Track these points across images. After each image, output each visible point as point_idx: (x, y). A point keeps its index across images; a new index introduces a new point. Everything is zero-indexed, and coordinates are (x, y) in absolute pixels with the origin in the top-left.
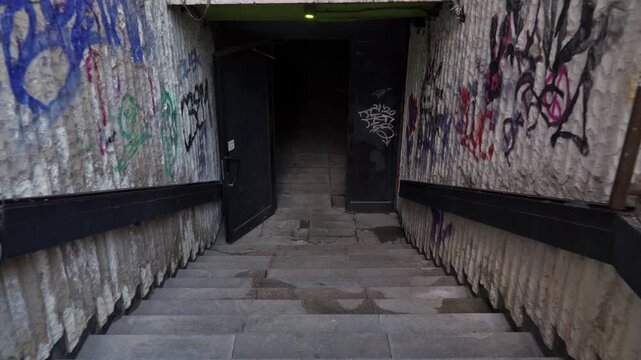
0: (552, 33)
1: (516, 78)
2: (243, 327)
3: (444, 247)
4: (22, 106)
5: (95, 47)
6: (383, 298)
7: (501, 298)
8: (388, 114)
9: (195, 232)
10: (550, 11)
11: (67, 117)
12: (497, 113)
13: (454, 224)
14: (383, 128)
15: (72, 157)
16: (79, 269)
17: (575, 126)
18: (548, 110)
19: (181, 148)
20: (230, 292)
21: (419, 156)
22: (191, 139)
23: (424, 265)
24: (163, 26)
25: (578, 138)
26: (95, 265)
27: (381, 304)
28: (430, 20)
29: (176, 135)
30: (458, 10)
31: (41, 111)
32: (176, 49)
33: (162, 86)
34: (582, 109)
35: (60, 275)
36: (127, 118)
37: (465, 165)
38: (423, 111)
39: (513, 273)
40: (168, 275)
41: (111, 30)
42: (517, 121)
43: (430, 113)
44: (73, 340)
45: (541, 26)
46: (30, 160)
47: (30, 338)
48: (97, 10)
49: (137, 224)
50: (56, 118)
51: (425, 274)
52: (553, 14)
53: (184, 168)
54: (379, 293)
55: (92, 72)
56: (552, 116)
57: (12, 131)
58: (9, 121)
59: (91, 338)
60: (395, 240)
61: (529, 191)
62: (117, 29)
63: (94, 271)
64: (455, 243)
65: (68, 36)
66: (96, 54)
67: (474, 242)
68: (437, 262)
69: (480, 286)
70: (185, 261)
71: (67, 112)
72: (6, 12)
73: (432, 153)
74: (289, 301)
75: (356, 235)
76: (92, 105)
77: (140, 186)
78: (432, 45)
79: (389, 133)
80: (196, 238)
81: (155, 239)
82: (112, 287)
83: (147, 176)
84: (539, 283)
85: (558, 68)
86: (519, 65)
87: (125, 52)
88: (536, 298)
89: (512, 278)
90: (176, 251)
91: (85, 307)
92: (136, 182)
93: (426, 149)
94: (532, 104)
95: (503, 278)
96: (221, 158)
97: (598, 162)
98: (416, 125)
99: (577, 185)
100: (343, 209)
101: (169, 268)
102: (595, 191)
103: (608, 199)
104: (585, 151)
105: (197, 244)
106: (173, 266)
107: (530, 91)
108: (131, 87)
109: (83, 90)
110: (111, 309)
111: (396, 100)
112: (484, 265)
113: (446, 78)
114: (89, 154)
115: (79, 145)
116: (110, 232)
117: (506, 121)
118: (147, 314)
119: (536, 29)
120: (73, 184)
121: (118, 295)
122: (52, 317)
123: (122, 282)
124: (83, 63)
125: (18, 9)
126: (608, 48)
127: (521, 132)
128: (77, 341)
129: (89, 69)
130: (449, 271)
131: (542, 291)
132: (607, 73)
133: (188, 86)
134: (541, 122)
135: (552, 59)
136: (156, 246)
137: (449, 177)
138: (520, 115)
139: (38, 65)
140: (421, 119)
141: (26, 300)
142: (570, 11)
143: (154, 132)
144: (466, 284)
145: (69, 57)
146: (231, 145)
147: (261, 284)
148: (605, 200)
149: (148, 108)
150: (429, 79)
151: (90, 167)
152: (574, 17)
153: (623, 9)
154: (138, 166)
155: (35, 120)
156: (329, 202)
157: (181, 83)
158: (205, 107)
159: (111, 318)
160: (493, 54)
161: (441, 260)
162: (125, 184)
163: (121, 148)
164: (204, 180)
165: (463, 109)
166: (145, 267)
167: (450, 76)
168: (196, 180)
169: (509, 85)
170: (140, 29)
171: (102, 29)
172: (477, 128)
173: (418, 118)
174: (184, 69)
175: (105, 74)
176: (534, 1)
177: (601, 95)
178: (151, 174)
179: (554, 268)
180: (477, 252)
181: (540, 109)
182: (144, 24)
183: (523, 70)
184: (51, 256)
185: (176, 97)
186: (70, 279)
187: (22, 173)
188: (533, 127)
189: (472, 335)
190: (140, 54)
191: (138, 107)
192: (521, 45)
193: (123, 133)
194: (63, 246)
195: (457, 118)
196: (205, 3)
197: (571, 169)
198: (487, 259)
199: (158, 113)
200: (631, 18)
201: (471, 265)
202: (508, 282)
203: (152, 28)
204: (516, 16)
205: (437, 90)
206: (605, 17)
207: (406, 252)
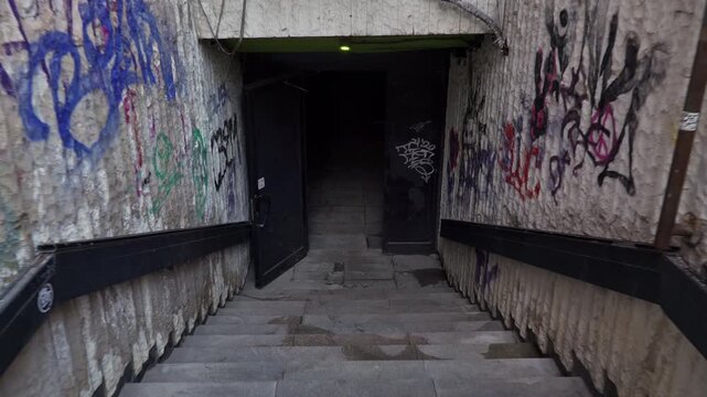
0: (597, 71)
1: (562, 115)
2: (283, 373)
3: (489, 290)
4: (68, 150)
5: (132, 87)
6: (426, 343)
7: (550, 342)
8: (428, 149)
9: (224, 275)
10: (594, 49)
11: (107, 160)
12: (543, 151)
13: (499, 267)
14: (422, 163)
15: (112, 199)
16: (118, 314)
17: (621, 165)
18: (595, 149)
19: (211, 188)
20: (264, 339)
21: (461, 194)
22: (221, 177)
23: (468, 310)
24: (194, 61)
25: (625, 178)
26: (131, 311)
27: (425, 350)
28: (471, 50)
29: (206, 174)
30: (501, 42)
31: (84, 154)
32: (206, 82)
33: (194, 124)
34: (628, 150)
35: (100, 321)
36: (161, 158)
37: (510, 204)
38: (466, 146)
39: (562, 315)
40: (198, 322)
41: (146, 68)
42: (563, 159)
43: (473, 149)
44: (112, 388)
45: (586, 64)
46: (75, 204)
47: (73, 384)
48: (134, 49)
49: (171, 268)
50: (98, 160)
51: (470, 319)
52: (598, 53)
53: (214, 208)
54: (423, 339)
55: (129, 113)
56: (598, 155)
57: (60, 175)
58: (57, 165)
59: (127, 386)
60: (436, 283)
61: (577, 230)
62: (152, 67)
63: (130, 317)
64: (501, 286)
65: (108, 77)
66: (133, 94)
67: (522, 285)
68: (483, 306)
69: (529, 330)
70: (215, 307)
71: (107, 154)
72: (54, 57)
73: (475, 191)
74: (328, 347)
75: (394, 278)
76: (129, 146)
77: (173, 228)
78: (474, 79)
79: (428, 169)
80: (226, 283)
81: (185, 284)
82: (147, 333)
83: (180, 217)
84: (588, 324)
85: (603, 107)
86: (565, 102)
87: (159, 91)
88: (586, 341)
89: (561, 321)
90: (206, 296)
91: (122, 354)
92: (169, 224)
93: (468, 186)
94: (578, 142)
95: (552, 322)
96: (250, 197)
97: (644, 202)
98: (458, 160)
99: (624, 225)
100: (380, 250)
101: (199, 314)
102: (641, 231)
103: (653, 239)
104: (631, 191)
105: (227, 289)
106: (204, 313)
107: (576, 129)
108: (165, 126)
109: (121, 131)
110: (146, 355)
111: (436, 134)
112: (532, 308)
113: (489, 113)
114: (127, 196)
115: (117, 188)
116: (146, 277)
117: (553, 159)
118: (178, 362)
119: (581, 66)
120: (112, 227)
121: (152, 342)
122: (93, 364)
123: (156, 328)
124: (121, 104)
125: (64, 54)
126: (652, 89)
127: (568, 171)
128: (115, 389)
129: (127, 110)
130: (495, 315)
131: (592, 334)
132: (651, 113)
133: (218, 123)
134: (588, 161)
135: (598, 97)
136: (188, 291)
137: (494, 217)
138: (567, 153)
139: (82, 109)
140: (463, 155)
141: (71, 344)
142: (614, 50)
143: (186, 171)
144: (514, 328)
145: (109, 98)
146: (261, 183)
147: (298, 331)
148: (651, 241)
149: (180, 147)
150: (471, 112)
151: (128, 210)
152: (619, 56)
153: (665, 52)
154: (171, 208)
155: (79, 163)
156: (365, 243)
157: (211, 120)
158: (234, 142)
159: (146, 366)
160: (538, 90)
161: (486, 304)
162: (159, 227)
163: (156, 190)
164: (234, 221)
165: (508, 145)
166: (177, 313)
167: (494, 111)
168: (225, 221)
169: (555, 122)
170: (173, 66)
171: (139, 68)
172: (522, 164)
173: (460, 153)
174: (214, 104)
175: (141, 114)
176: (579, 38)
177: (646, 136)
178: (183, 215)
179: (603, 310)
180: (524, 295)
181: (586, 148)
182: (177, 60)
183: (569, 107)
184: (92, 301)
185: (206, 134)
186: (109, 325)
187: (68, 216)
188: (580, 166)
189: (521, 380)
190: (173, 91)
191: (171, 146)
192: (566, 81)
193: (157, 174)
194: (102, 291)
195: (501, 155)
196: (237, 36)
197: (618, 209)
198: (535, 301)
199: (189, 152)
200: (673, 61)
201: (519, 308)
202: (557, 324)
203: (184, 64)
204: (561, 52)
205: (480, 124)
206: (649, 59)
207: (449, 296)
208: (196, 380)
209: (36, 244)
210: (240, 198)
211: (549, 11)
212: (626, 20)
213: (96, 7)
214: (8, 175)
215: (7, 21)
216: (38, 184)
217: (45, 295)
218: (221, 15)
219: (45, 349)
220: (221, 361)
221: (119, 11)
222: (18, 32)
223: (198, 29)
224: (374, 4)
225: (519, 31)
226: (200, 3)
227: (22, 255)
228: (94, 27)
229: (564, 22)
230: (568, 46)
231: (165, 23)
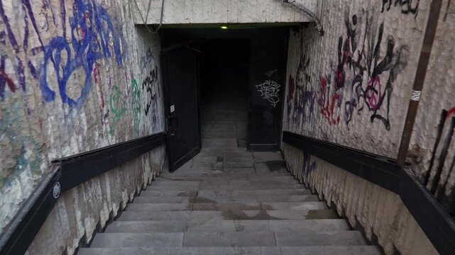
0: (372, 55)
1: (352, 77)
2: (187, 228)
3: (311, 176)
4: (65, 104)
5: (98, 61)
6: (272, 209)
7: (344, 210)
8: (275, 87)
9: (150, 166)
10: (371, 42)
11: (85, 106)
12: (342, 97)
13: (317, 163)
14: (272, 96)
15: (89, 129)
16: (92, 194)
17: (383, 112)
18: (369, 100)
19: (143, 113)
20: (176, 206)
21: (295, 116)
22: (148, 106)
23: (298, 187)
24: (132, 38)
25: (385, 120)
26: (100, 192)
27: (271, 213)
28: (302, 28)
29: (140, 107)
30: (319, 28)
31: (73, 105)
32: (139, 51)
33: (132, 77)
34: (387, 104)
35: (83, 198)
36: (114, 100)
37: (323, 126)
38: (298, 87)
39: (350, 196)
40: (136, 195)
41: (106, 48)
42: (352, 104)
43: (302, 90)
44: (89, 236)
45: (366, 49)
46: (69, 134)
47: (70, 236)
48: (99, 38)
50: (81, 108)
51: (299, 194)
52: (373, 44)
53: (144, 126)
54: (269, 206)
55: (97, 77)
56: (372, 105)
57: (61, 119)
58: (60, 114)
59: (97, 235)
60: (280, 170)
61: (359, 147)
62: (109, 47)
63: (99, 195)
64: (317, 175)
65: (85, 58)
66: (99, 65)
67: (329, 175)
68: (307, 185)
69: (332, 202)
70: (145, 185)
71: (85, 103)
72: (57, 52)
73: (303, 116)
74: (213, 212)
75: (254, 166)
76: (97, 97)
77: (121, 141)
78: (304, 46)
79: (276, 99)
80: (151, 169)
81: (128, 173)
82: (108, 204)
83: (125, 134)
84: (364, 202)
85: (375, 77)
86: (354, 70)
87: (113, 60)
88: (363, 210)
89: (350, 198)
90: (140, 179)
91: (95, 217)
92: (119, 139)
93: (299, 112)
94: (361, 95)
95: (344, 198)
96: (165, 118)
97: (394, 135)
98: (294, 95)
99: (384, 147)
100: (245, 149)
101: (137, 190)
102: (392, 151)
104: (388, 128)
105: (152, 174)
106: (139, 189)
107: (360, 87)
108: (116, 81)
109: (93, 88)
110: (107, 217)
111: (280, 77)
112: (334, 189)
113: (312, 69)
114: (96, 126)
115: (91, 122)
116: (107, 173)
117: (347, 103)
118: (126, 220)
119: (363, 50)
120: (89, 145)
121: (111, 209)
122: (79, 223)
123: (113, 201)
124: (93, 72)
125: (62, 49)
126: (400, 71)
127: (355, 111)
128: (91, 237)
129: (95, 75)
130: (313, 192)
131: (366, 207)
132: (399, 85)
133: (146, 73)
134: (366, 107)
135: (372, 71)
136: (130, 177)
137: (314, 133)
138: (355, 100)
139: (72, 79)
140: (297, 92)
141: (68, 214)
142: (381, 45)
143: (128, 106)
144: (324, 200)
145: (86, 70)
146: (172, 109)
147: (195, 201)
148: (395, 157)
149: (125, 92)
150: (301, 67)
151: (97, 134)
152: (383, 49)
153: (407, 50)
154: (120, 129)
155: (71, 111)
156: (236, 144)
157: (142, 73)
158: (156, 84)
159: (108, 223)
160: (339, 60)
161: (308, 184)
162: (114, 142)
163: (112, 120)
164: (156, 133)
165: (323, 91)
166: (124, 191)
167: (315, 68)
168: (151, 133)
169: (349, 81)
170: (121, 44)
171: (102, 48)
172: (330, 104)
173: (295, 91)
174: (143, 62)
175: (103, 76)
176: (363, 34)
177: (396, 97)
178: (127, 132)
179: (372, 193)
180: (330, 181)
181: (365, 99)
182: (123, 40)
183: (356, 73)
184: (79, 188)
185: (139, 81)
186: (88, 201)
187: (65, 142)
188: (362, 109)
189: (326, 232)
190: (121, 59)
191: (120, 93)
192: (355, 58)
193: (112, 110)
194: (84, 182)
195: (318, 96)
196: (158, 23)
197: (381, 137)
198: (336, 185)
199: (130, 94)
200: (411, 57)
201: (327, 189)
202: (347, 200)
203: (127, 41)
204: (353, 40)
205: (307, 75)
206: (399, 53)
207: (287, 178)
208: (137, 232)
209: (50, 160)
210: (160, 118)
211: (347, 14)
212: (388, 28)
213: (78, 18)
214: (35, 123)
215: (32, 36)
216: (50, 126)
217: (57, 188)
218: (148, 10)
219: (55, 218)
220: (151, 219)
221: (91, 18)
222: (39, 42)
223: (135, 18)
224: (242, 4)
225: (330, 22)
226: (136, 3)
227: (43, 166)
228: (77, 30)
229: (355, 23)
230: (357, 37)
231: (116, 18)
